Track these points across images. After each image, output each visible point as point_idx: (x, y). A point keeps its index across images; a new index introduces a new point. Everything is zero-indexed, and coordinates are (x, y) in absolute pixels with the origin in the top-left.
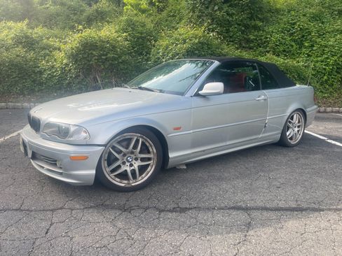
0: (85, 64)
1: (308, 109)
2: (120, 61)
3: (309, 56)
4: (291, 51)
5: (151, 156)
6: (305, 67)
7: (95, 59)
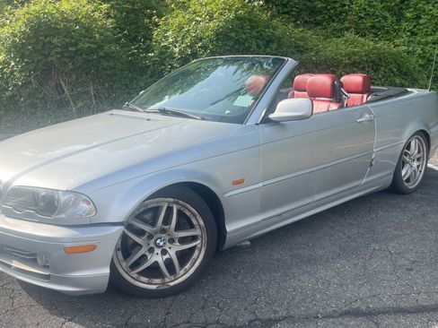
0: (39, 61)
1: (433, 130)
2: (102, 54)
3: (413, 34)
4: (383, 27)
5: (197, 232)
6: (408, 52)
7: (57, 53)
